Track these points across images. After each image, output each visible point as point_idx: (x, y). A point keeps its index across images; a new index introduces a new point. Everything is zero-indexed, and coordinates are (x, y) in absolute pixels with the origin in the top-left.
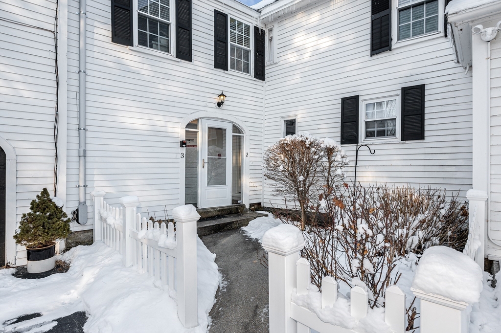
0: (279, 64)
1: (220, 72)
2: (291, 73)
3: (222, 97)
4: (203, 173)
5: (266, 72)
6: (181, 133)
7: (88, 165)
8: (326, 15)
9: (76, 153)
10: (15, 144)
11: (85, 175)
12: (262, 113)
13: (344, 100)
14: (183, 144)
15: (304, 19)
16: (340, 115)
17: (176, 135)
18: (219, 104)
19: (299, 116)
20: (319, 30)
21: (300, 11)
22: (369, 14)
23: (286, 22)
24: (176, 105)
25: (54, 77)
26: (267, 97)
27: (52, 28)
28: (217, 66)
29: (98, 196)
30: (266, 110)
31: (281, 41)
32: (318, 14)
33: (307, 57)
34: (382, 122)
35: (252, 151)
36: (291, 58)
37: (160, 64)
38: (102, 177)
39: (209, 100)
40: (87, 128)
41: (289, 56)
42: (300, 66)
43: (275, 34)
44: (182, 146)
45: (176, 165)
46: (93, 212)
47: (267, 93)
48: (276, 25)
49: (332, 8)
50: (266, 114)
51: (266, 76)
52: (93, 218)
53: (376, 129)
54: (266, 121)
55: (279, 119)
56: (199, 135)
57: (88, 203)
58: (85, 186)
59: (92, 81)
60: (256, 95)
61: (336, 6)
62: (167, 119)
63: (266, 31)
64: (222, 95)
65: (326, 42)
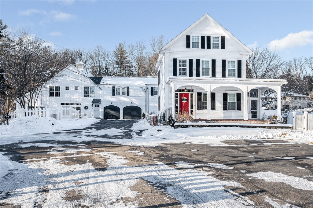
10: (142, 108)
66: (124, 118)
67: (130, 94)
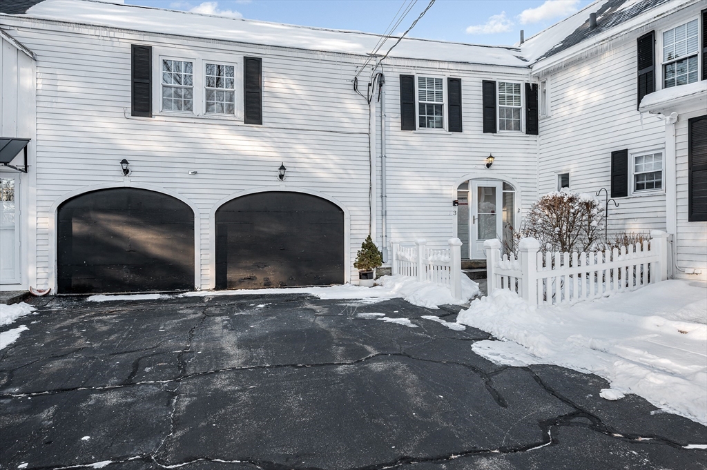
0: (552, 117)
1: (489, 135)
2: (564, 127)
3: (491, 159)
4: (473, 228)
5: (540, 125)
6: (453, 194)
7: (388, 222)
8: (596, 69)
9: (380, 213)
10: (350, 208)
11: (386, 228)
12: (536, 168)
13: (614, 154)
14: (455, 203)
15: (575, 73)
16: (610, 169)
17: (449, 196)
18: (488, 166)
19: (572, 170)
20: (590, 84)
21: (572, 64)
22: (636, 69)
23: (559, 75)
24: (449, 170)
25: (368, 163)
26: (541, 151)
27: (367, 131)
28: (485, 131)
29: (395, 243)
30: (540, 164)
31: (554, 94)
32: (589, 67)
33: (578, 111)
34: (650, 175)
35: (524, 206)
36: (563, 111)
37: (436, 140)
38: (396, 230)
39: (478, 163)
40: (387, 195)
41: (562, 110)
42: (573, 120)
43: (548, 86)
44: (454, 205)
45: (450, 221)
46: (392, 255)
47: (541, 147)
48: (549, 78)
49: (602, 62)
50: (541, 168)
51: (539, 130)
52: (391, 259)
53: (645, 182)
54: (540, 176)
55: (553, 173)
56: (470, 194)
57: (388, 248)
58: (386, 236)
59: (389, 162)
60: (528, 151)
61: (606, 60)
62: (443, 183)
63: (539, 83)
64: (491, 157)
65: (596, 97)
66: (221, 283)
67: (268, 105)
